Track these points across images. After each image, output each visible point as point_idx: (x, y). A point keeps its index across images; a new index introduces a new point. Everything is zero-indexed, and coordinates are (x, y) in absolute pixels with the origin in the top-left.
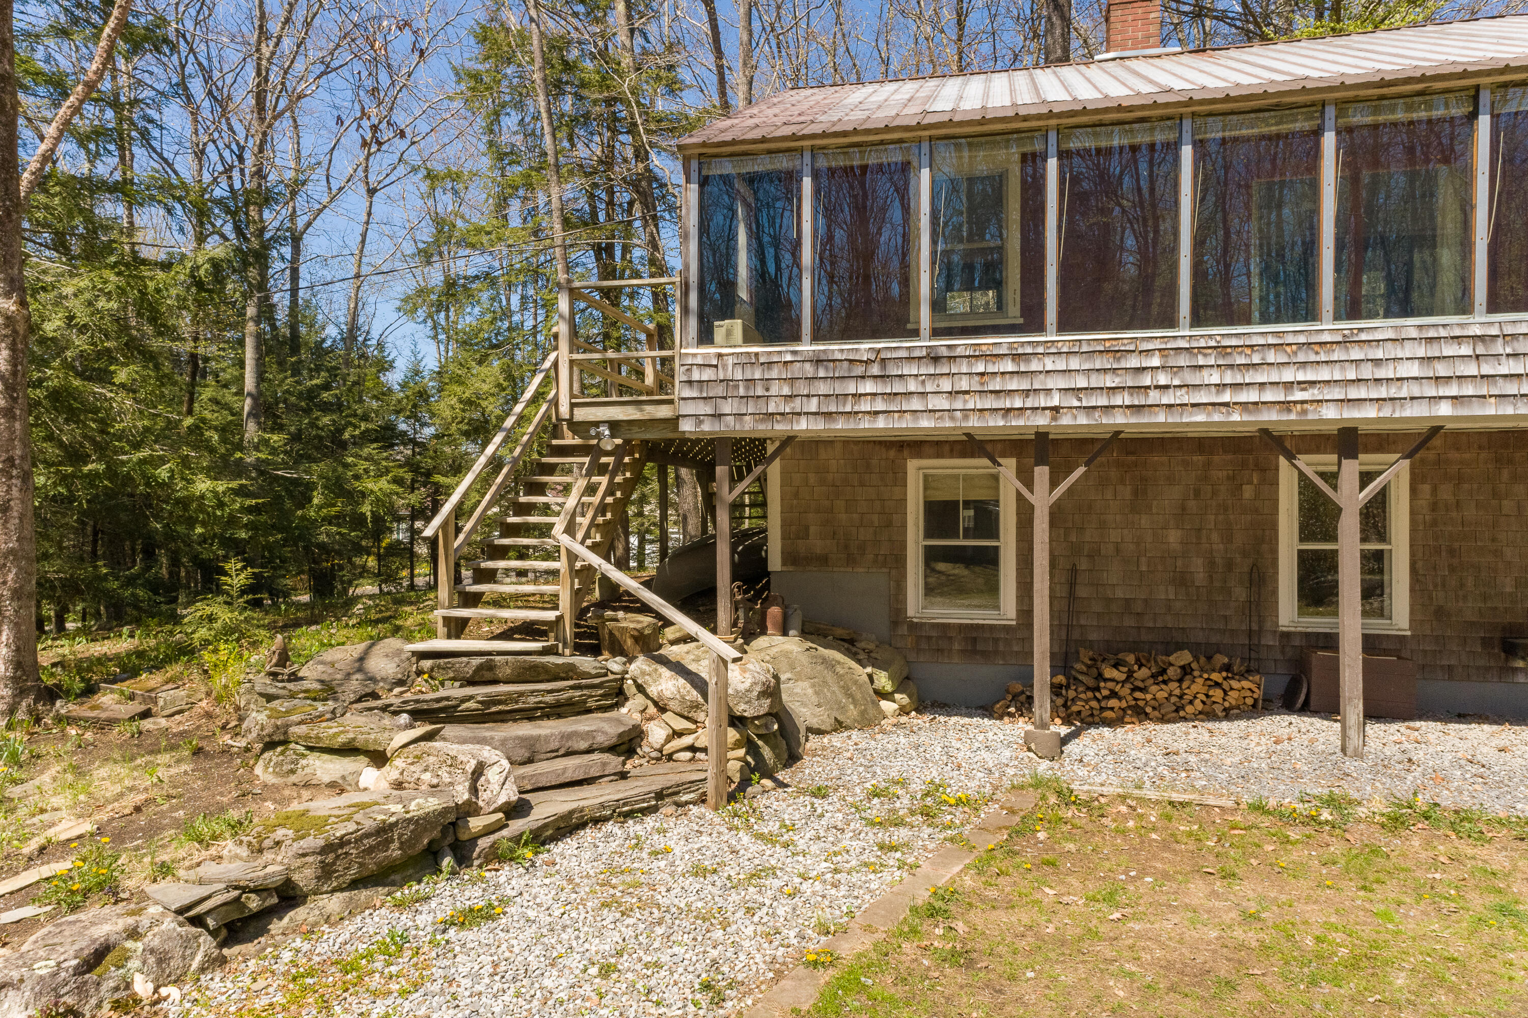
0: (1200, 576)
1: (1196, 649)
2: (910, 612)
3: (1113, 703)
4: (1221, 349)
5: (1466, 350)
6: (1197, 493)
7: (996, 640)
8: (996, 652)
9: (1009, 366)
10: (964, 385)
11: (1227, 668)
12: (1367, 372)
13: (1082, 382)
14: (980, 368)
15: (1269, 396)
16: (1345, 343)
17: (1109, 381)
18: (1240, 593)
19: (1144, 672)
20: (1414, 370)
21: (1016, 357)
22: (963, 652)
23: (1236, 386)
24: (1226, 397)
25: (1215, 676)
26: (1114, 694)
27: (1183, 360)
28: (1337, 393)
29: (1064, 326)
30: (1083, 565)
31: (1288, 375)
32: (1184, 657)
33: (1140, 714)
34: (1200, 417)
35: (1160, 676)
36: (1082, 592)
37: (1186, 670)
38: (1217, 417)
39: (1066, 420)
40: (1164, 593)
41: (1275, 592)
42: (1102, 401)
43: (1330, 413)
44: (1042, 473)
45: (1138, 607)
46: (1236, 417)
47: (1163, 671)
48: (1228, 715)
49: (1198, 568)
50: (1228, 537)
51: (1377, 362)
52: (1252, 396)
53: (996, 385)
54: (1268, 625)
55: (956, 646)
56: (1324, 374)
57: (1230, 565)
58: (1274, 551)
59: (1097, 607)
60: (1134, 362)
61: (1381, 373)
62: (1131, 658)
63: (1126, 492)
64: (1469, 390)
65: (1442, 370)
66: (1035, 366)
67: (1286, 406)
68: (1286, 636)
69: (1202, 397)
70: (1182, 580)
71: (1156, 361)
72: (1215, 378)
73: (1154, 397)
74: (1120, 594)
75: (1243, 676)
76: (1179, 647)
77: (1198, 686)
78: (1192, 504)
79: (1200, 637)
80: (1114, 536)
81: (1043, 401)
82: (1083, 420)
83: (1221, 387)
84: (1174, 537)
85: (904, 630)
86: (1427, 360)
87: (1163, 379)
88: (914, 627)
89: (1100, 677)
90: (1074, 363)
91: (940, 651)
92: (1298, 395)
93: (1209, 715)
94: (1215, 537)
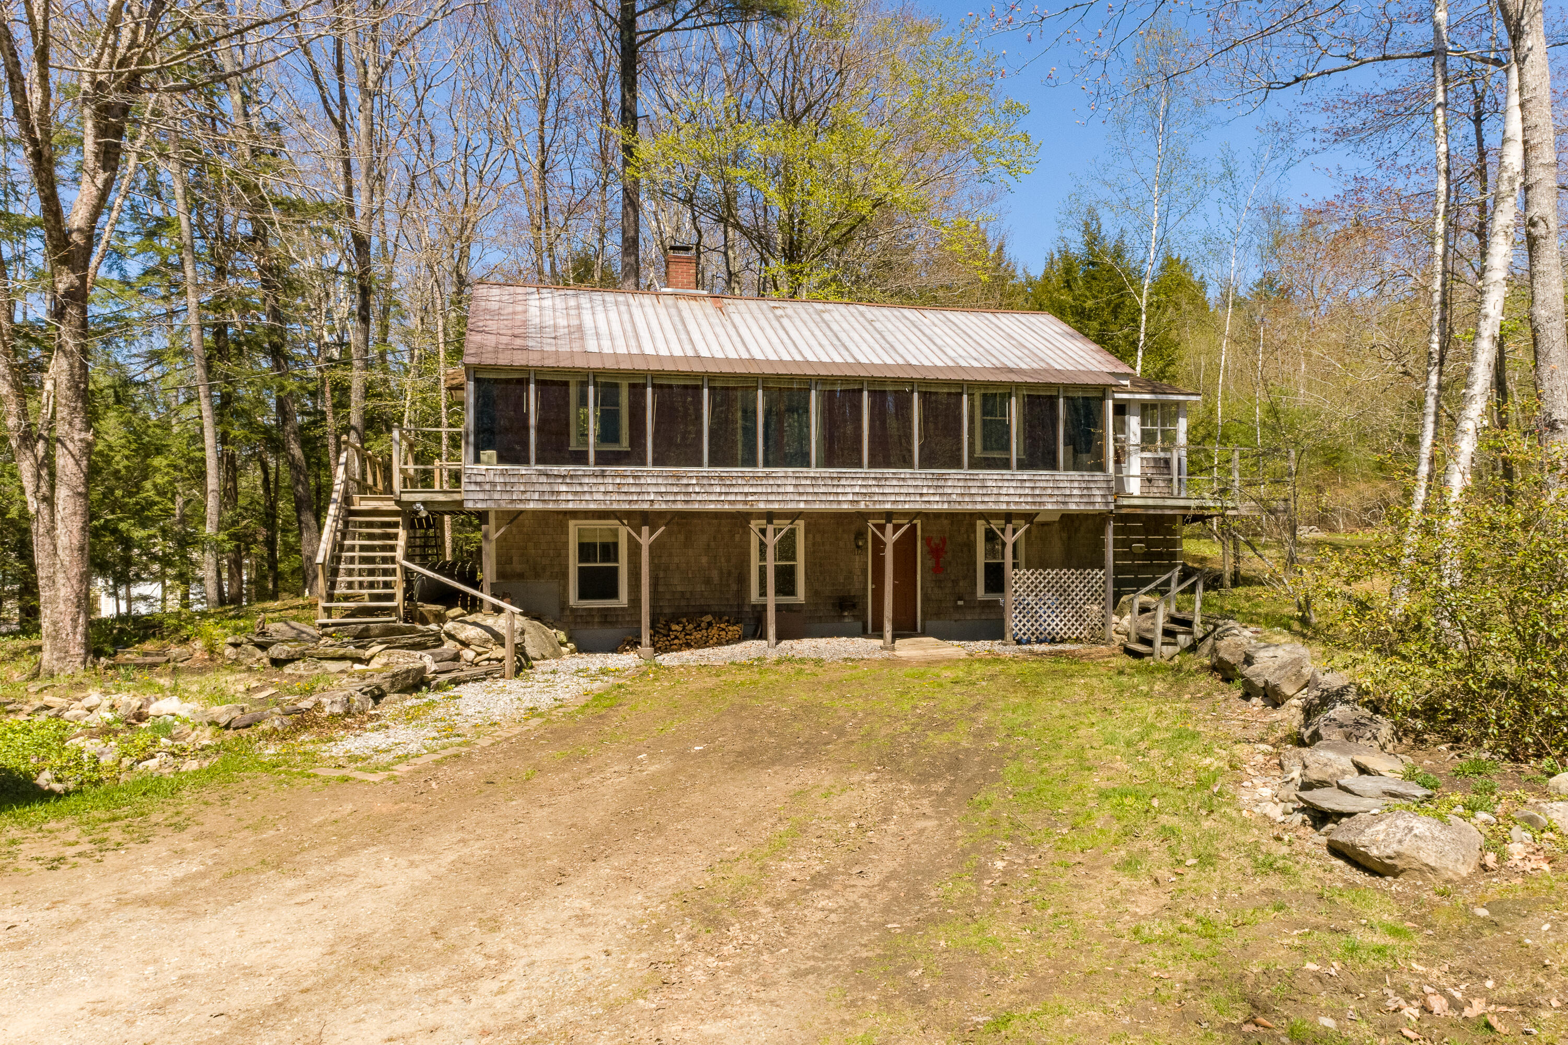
0: (716, 580)
1: (714, 614)
2: (571, 603)
3: (676, 641)
4: (721, 478)
5: (808, 482)
6: (715, 538)
7: (617, 616)
8: (617, 622)
9: (631, 481)
10: (610, 488)
11: (728, 621)
12: (775, 489)
13: (663, 490)
14: (618, 481)
15: (739, 498)
16: (767, 477)
17: (675, 489)
18: (734, 587)
19: (691, 626)
20: (790, 489)
21: (634, 477)
22: (600, 623)
23: (726, 493)
24: (722, 498)
25: (722, 626)
26: (676, 637)
27: (705, 482)
28: (764, 498)
29: (656, 463)
30: (661, 575)
31: (746, 490)
32: (709, 618)
33: (689, 646)
34: (712, 506)
35: (698, 628)
36: (661, 589)
37: (710, 624)
38: (719, 506)
39: (656, 506)
40: (700, 587)
41: (749, 586)
42: (672, 498)
43: (762, 506)
44: (645, 530)
45: (688, 595)
46: (726, 506)
47: (699, 625)
48: (728, 643)
49: (715, 574)
50: (728, 561)
51: (778, 485)
52: (732, 498)
53: (625, 489)
54: (746, 602)
55: (596, 620)
56: (760, 490)
57: (729, 573)
58: (749, 566)
59: (668, 596)
60: (685, 481)
61: (780, 490)
62: (684, 620)
63: (681, 537)
64: (810, 498)
65: (801, 490)
66: (642, 481)
67: (745, 502)
68: (754, 606)
69: (713, 498)
70: (708, 581)
71: (694, 482)
72: (718, 490)
73: (693, 497)
74: (679, 589)
75: (734, 625)
76: (707, 613)
77: (714, 631)
78: (712, 544)
79: (716, 609)
80: (676, 560)
81: (646, 497)
82: (664, 506)
83: (720, 493)
84: (704, 560)
85: (568, 612)
86: (796, 486)
87: (697, 490)
88: (573, 610)
89: (670, 630)
90: (660, 481)
91: (587, 623)
92: (750, 498)
93: (719, 643)
94: (723, 560)
